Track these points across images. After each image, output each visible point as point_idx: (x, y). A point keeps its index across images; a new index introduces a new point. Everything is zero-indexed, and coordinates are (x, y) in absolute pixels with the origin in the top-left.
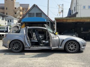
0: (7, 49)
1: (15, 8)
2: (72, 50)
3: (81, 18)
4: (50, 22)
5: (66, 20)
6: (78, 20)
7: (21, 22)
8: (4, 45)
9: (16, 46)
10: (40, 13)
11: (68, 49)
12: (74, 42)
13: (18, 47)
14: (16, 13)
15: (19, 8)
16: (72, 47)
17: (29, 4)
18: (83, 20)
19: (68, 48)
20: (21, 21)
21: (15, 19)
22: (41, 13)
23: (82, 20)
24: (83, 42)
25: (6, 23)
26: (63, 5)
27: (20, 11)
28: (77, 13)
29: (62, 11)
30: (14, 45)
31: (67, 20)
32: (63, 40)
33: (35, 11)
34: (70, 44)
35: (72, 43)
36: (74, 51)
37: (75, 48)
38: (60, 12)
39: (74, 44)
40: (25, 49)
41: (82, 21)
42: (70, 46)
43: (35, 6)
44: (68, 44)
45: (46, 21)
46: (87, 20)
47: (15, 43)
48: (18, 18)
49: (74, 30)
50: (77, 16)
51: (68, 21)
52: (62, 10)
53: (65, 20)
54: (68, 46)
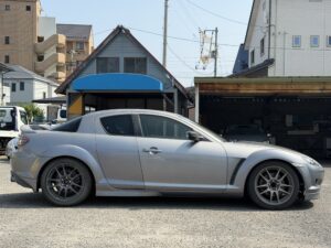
0: (30, 190)
1: (41, 39)
2: (275, 198)
3: (291, 81)
4: (175, 91)
5: (236, 87)
6: (279, 87)
7: (68, 91)
8: (16, 178)
9: (65, 183)
10: (139, 60)
11: (259, 194)
12: (280, 169)
13: (73, 186)
14: (41, 58)
15: (55, 38)
16: (273, 185)
17: (91, 26)
18: (297, 87)
19: (260, 190)
20: (67, 87)
21: (39, 78)
22: (145, 59)
23: (294, 87)
24: (313, 167)
25: (4, 95)
26: (216, 31)
27: (59, 50)
28: (270, 62)
29: (214, 54)
30: (55, 176)
31: (239, 85)
32: (242, 160)
33: (120, 52)
34: (265, 174)
35: (274, 172)
36: (280, 202)
37: (286, 189)
38: (206, 58)
39: (281, 174)
40: (99, 193)
41: (292, 89)
42: (265, 182)
43: (120, 33)
44: (260, 174)
45: (161, 88)
46: (309, 87)
47: (60, 169)
48: (49, 77)
49: (259, 122)
50: (271, 72)
51: (243, 91)
52: (213, 48)
53: (231, 88)
54: (261, 181)
